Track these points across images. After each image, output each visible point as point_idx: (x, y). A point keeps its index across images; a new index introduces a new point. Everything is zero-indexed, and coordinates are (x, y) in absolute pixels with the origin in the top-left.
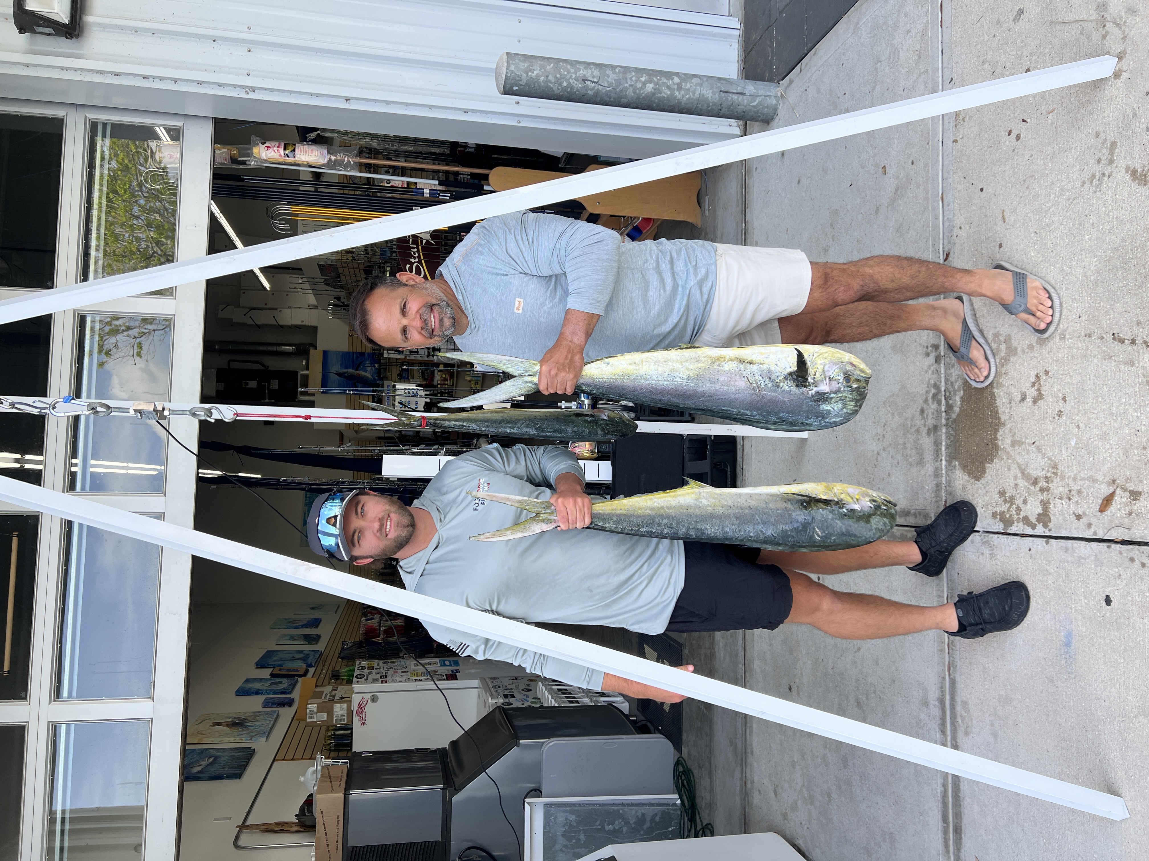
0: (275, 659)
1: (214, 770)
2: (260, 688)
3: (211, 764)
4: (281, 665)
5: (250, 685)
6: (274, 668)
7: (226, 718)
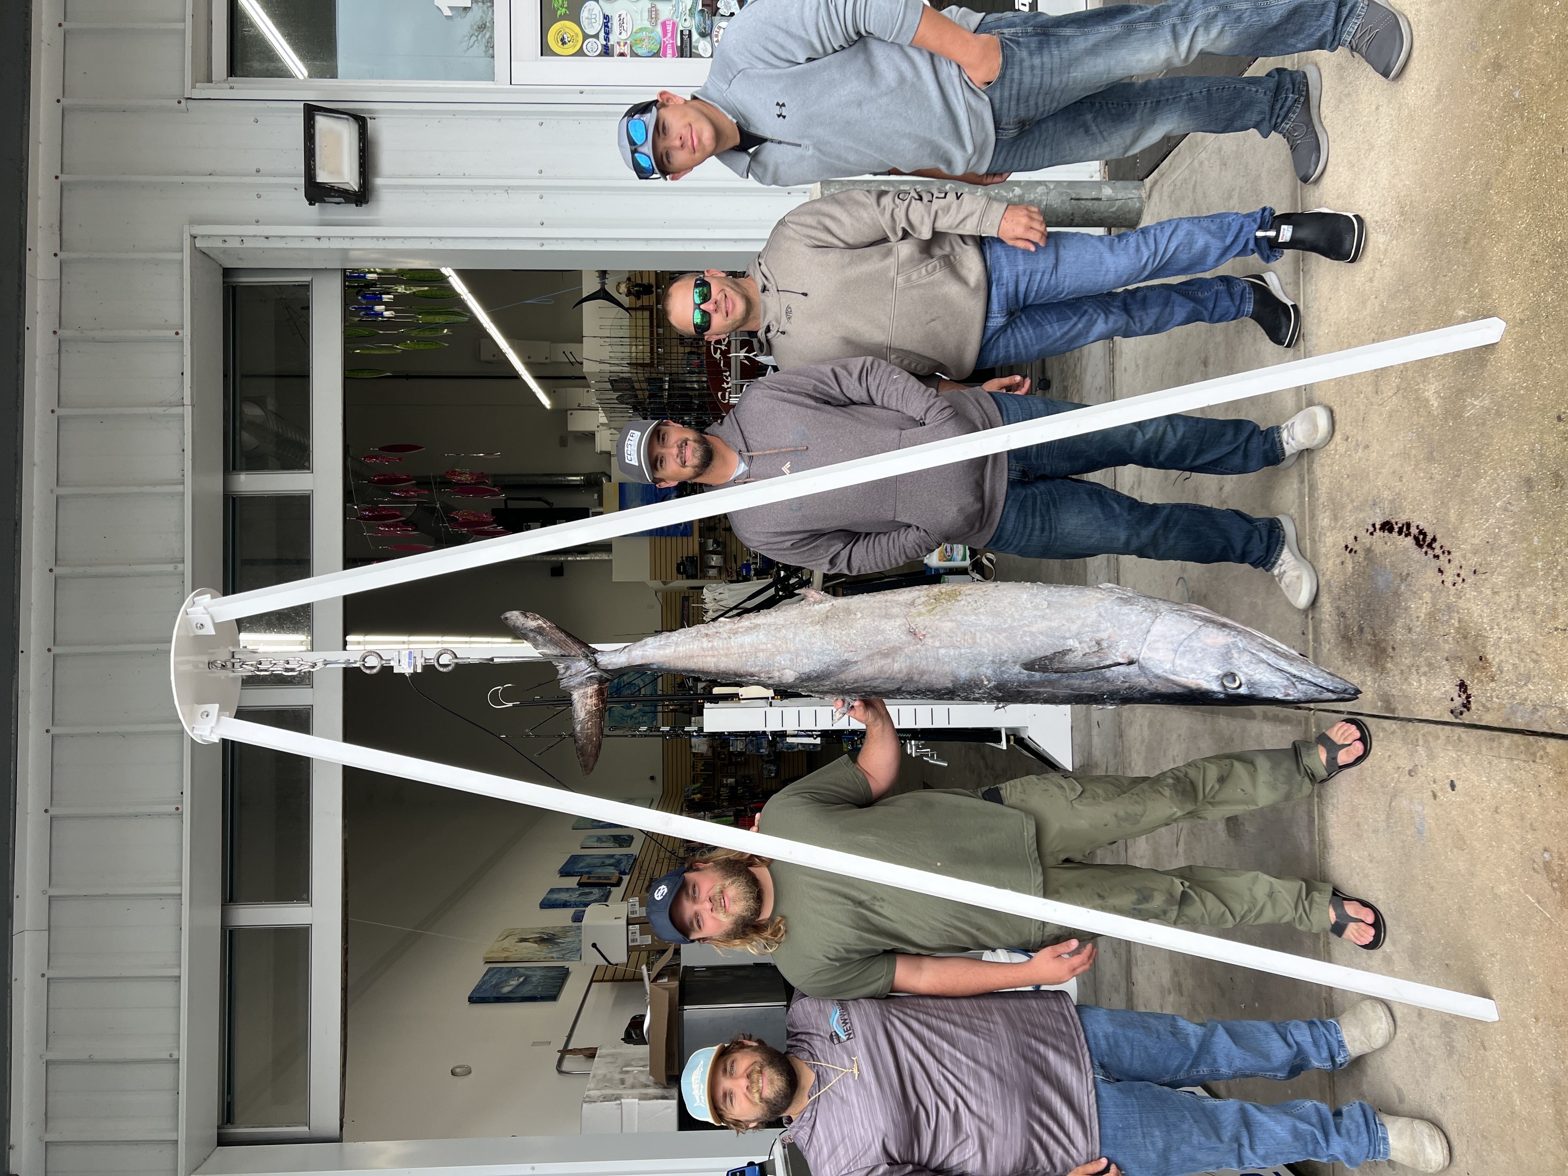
0: (581, 865)
1: (526, 990)
2: (568, 899)
3: (522, 983)
4: (589, 873)
5: (555, 896)
6: (581, 876)
7: (533, 933)
